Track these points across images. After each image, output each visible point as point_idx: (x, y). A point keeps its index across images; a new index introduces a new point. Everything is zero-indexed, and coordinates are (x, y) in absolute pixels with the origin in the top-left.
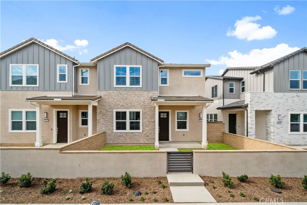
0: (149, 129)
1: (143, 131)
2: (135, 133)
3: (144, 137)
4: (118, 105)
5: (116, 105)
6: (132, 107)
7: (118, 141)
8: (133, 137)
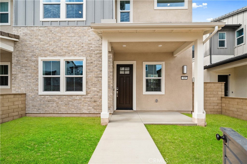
0: (98, 90)
1: (87, 93)
2: (74, 97)
3: (89, 103)
4: (47, 50)
5: (43, 50)
6: (69, 54)
7: (47, 109)
8: (71, 103)
